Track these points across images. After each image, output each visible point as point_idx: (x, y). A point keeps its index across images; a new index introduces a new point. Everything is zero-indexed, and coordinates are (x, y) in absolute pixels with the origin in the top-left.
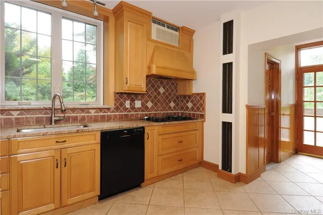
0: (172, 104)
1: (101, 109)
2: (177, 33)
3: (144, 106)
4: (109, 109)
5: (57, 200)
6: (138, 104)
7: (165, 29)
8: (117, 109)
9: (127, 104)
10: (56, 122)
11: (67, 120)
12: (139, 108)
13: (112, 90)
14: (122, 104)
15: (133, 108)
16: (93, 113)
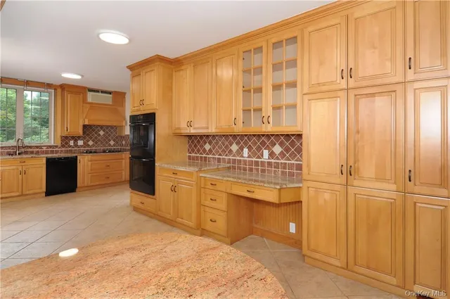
0: (112, 143)
1: (50, 147)
2: (111, 96)
3: (86, 144)
4: (56, 146)
5: (20, 190)
6: (80, 143)
7: (100, 94)
8: (63, 146)
9: (72, 143)
10: (19, 154)
11: (26, 153)
12: (81, 146)
13: (59, 134)
14: (67, 143)
15: (76, 145)
16: (45, 149)
